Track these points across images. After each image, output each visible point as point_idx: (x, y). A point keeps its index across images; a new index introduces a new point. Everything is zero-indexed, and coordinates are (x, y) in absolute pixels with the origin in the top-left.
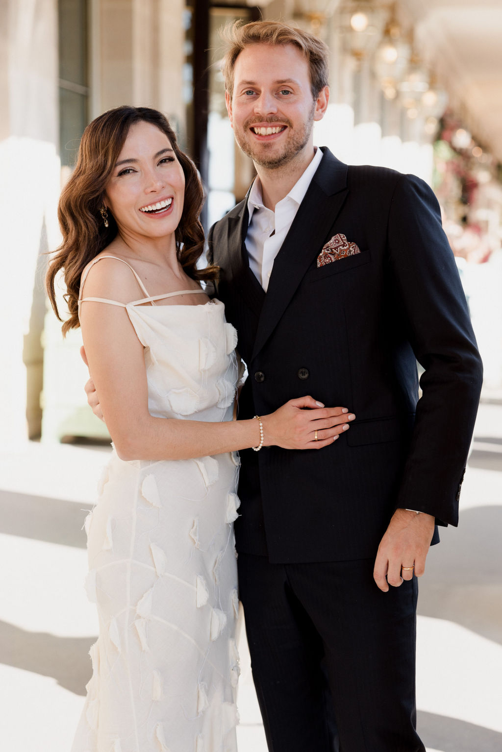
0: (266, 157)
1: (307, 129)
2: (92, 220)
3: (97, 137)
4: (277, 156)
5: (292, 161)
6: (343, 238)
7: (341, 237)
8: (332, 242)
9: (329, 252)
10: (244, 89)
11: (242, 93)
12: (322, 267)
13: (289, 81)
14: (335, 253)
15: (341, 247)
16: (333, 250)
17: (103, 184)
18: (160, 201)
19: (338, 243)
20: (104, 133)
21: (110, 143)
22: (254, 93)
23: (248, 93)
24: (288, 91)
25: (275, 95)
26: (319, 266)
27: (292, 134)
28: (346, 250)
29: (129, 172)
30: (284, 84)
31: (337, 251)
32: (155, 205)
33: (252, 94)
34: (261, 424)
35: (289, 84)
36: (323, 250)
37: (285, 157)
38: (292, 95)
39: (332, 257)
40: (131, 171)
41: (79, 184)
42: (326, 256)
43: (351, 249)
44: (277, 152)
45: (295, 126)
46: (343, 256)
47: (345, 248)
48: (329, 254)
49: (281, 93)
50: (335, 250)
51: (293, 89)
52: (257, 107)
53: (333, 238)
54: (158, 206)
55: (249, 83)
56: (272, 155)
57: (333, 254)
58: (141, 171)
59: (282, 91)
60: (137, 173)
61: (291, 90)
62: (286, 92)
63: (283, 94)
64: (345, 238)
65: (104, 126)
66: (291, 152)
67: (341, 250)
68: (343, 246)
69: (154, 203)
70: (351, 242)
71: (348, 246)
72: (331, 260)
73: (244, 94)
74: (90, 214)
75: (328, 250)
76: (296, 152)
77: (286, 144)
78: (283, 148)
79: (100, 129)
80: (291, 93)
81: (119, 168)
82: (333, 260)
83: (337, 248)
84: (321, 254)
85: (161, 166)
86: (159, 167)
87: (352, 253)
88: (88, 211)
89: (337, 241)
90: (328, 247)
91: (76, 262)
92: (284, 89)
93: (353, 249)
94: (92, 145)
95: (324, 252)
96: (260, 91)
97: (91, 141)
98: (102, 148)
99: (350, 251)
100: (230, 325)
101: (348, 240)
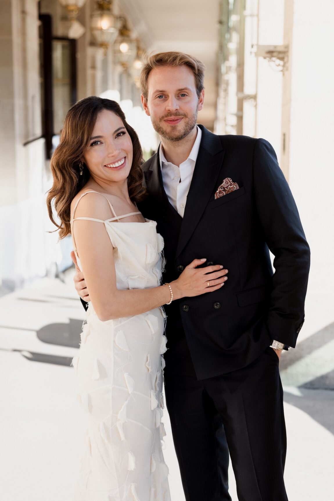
0: (174, 135)
1: (196, 117)
2: (74, 174)
3: (76, 122)
4: (180, 134)
5: (187, 137)
6: (230, 181)
7: (229, 180)
8: (224, 184)
9: (222, 190)
10: (157, 95)
11: (156, 97)
12: (218, 199)
13: (186, 89)
14: (226, 190)
15: (229, 186)
16: (226, 188)
17: (82, 152)
18: (117, 161)
19: (227, 184)
20: (81, 119)
21: (85, 126)
22: (163, 97)
23: (160, 97)
24: (185, 95)
25: (177, 98)
26: (216, 198)
27: (187, 121)
28: (232, 188)
29: (98, 144)
30: (183, 91)
31: (228, 189)
32: (115, 164)
33: (162, 98)
34: (170, 286)
35: (186, 91)
36: (219, 189)
37: (184, 135)
38: (187, 97)
39: (224, 193)
40: (99, 143)
41: (66, 151)
42: (220, 192)
43: (235, 186)
44: (180, 131)
45: (189, 116)
46: (230, 191)
47: (232, 186)
48: (223, 191)
49: (180, 96)
50: (227, 188)
51: (187, 93)
52: (168, 106)
53: (224, 181)
54: (117, 165)
55: (161, 91)
56: (177, 134)
57: (225, 190)
58: (105, 143)
59: (181, 95)
60: (103, 144)
61: (187, 94)
62: (183, 95)
63: (182, 96)
64: (231, 180)
65: (80, 114)
66: (187, 131)
67: (230, 188)
68: (231, 185)
69: (114, 163)
70: (234, 182)
71: (233, 185)
72: (223, 194)
73: (157, 98)
74: (73, 170)
75: (222, 189)
76: (190, 131)
77: (185, 126)
78: (183, 129)
79: (78, 117)
80: (187, 95)
81: (92, 141)
82: (225, 194)
83: (227, 187)
84: (217, 191)
85: (118, 139)
86: (116, 139)
87: (235, 189)
88: (72, 168)
89: (227, 183)
90: (221, 187)
91: (63, 199)
92: (182, 93)
93: (235, 187)
94: (73, 126)
95: (220, 190)
96: (168, 96)
97: (72, 123)
98: (80, 129)
99: (234, 188)
100: (159, 234)
101: (233, 181)
